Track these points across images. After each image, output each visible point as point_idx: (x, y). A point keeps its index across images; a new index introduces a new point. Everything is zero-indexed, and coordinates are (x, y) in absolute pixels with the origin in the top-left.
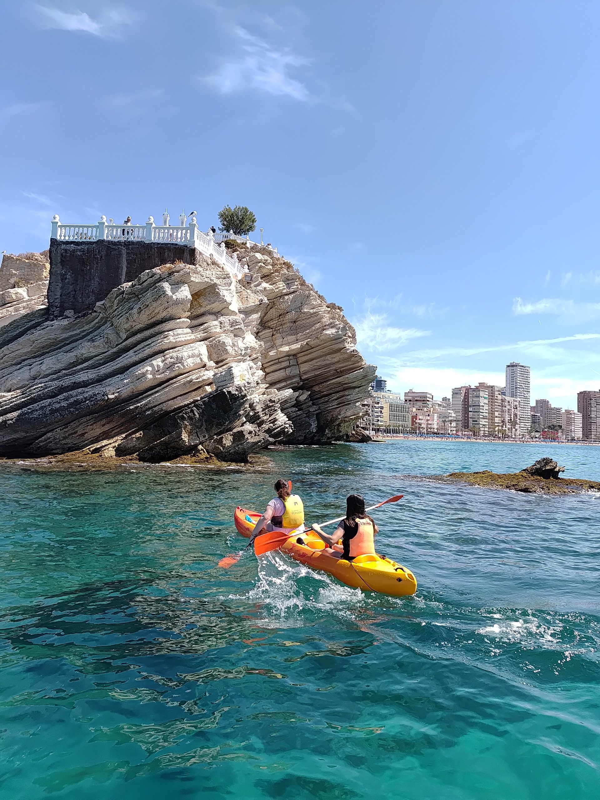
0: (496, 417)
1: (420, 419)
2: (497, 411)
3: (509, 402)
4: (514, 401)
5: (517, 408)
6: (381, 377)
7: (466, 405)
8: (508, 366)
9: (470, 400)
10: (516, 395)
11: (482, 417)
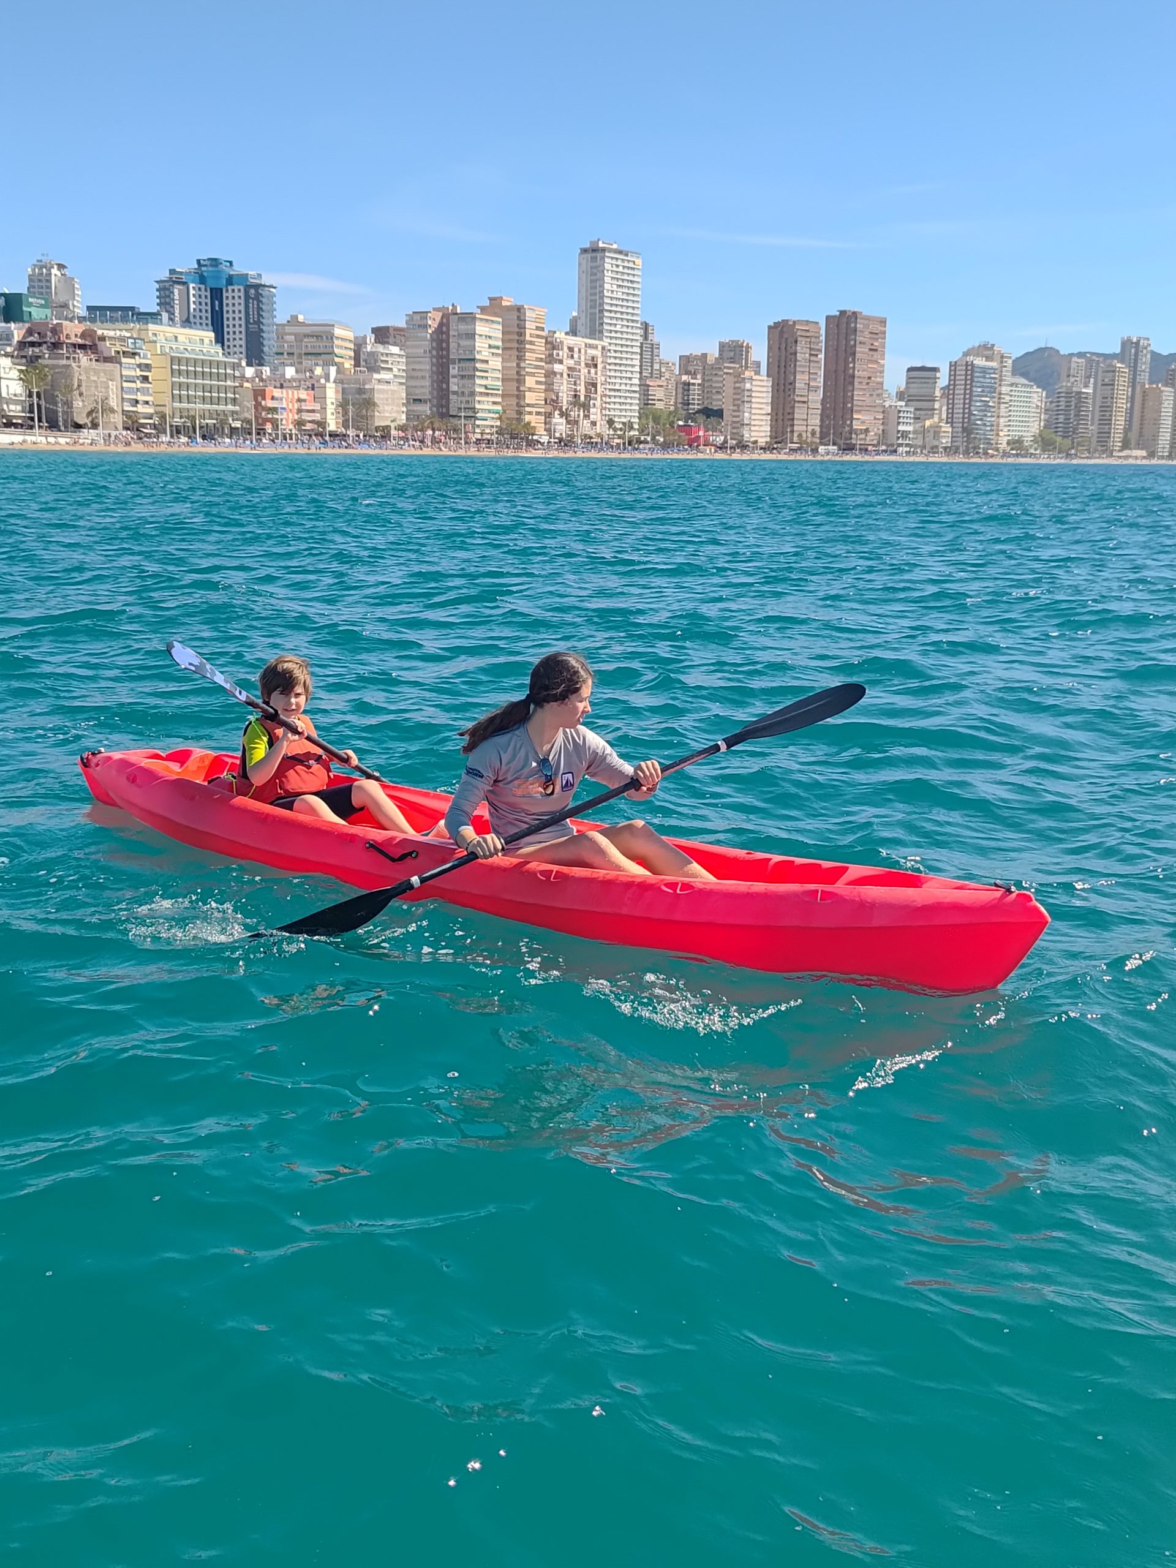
0: (530, 390)
1: (273, 398)
2: (533, 374)
3: (571, 349)
4: (591, 346)
5: (596, 366)
6: (260, 276)
7: (442, 357)
8: (584, 251)
9: (453, 345)
10: (601, 332)
11: (483, 390)
